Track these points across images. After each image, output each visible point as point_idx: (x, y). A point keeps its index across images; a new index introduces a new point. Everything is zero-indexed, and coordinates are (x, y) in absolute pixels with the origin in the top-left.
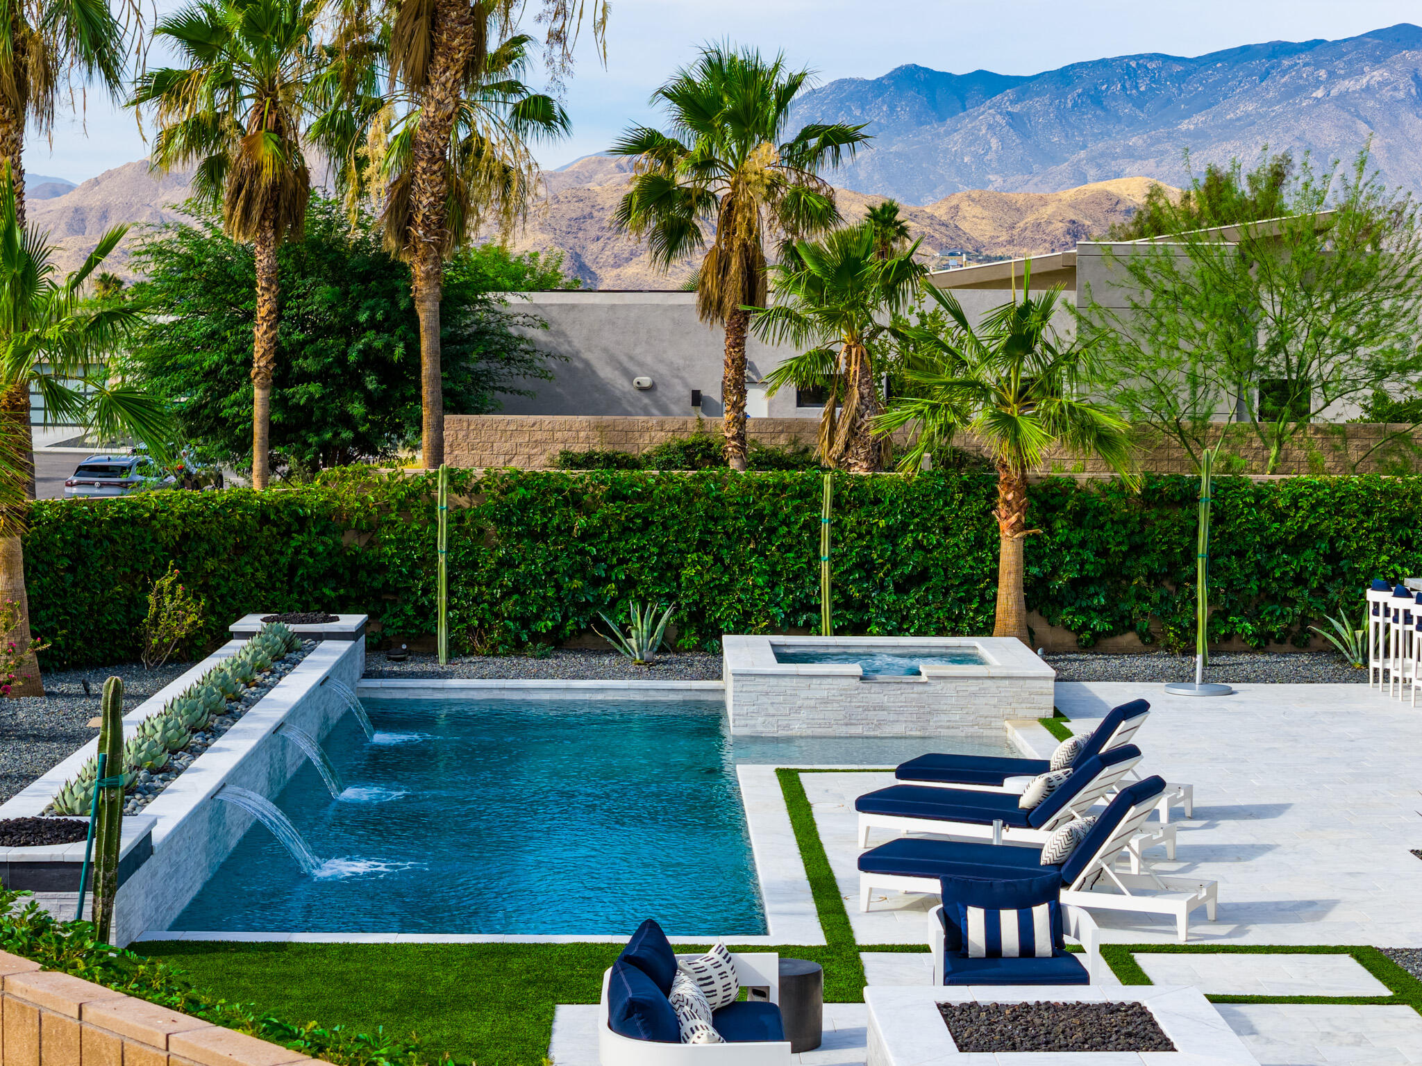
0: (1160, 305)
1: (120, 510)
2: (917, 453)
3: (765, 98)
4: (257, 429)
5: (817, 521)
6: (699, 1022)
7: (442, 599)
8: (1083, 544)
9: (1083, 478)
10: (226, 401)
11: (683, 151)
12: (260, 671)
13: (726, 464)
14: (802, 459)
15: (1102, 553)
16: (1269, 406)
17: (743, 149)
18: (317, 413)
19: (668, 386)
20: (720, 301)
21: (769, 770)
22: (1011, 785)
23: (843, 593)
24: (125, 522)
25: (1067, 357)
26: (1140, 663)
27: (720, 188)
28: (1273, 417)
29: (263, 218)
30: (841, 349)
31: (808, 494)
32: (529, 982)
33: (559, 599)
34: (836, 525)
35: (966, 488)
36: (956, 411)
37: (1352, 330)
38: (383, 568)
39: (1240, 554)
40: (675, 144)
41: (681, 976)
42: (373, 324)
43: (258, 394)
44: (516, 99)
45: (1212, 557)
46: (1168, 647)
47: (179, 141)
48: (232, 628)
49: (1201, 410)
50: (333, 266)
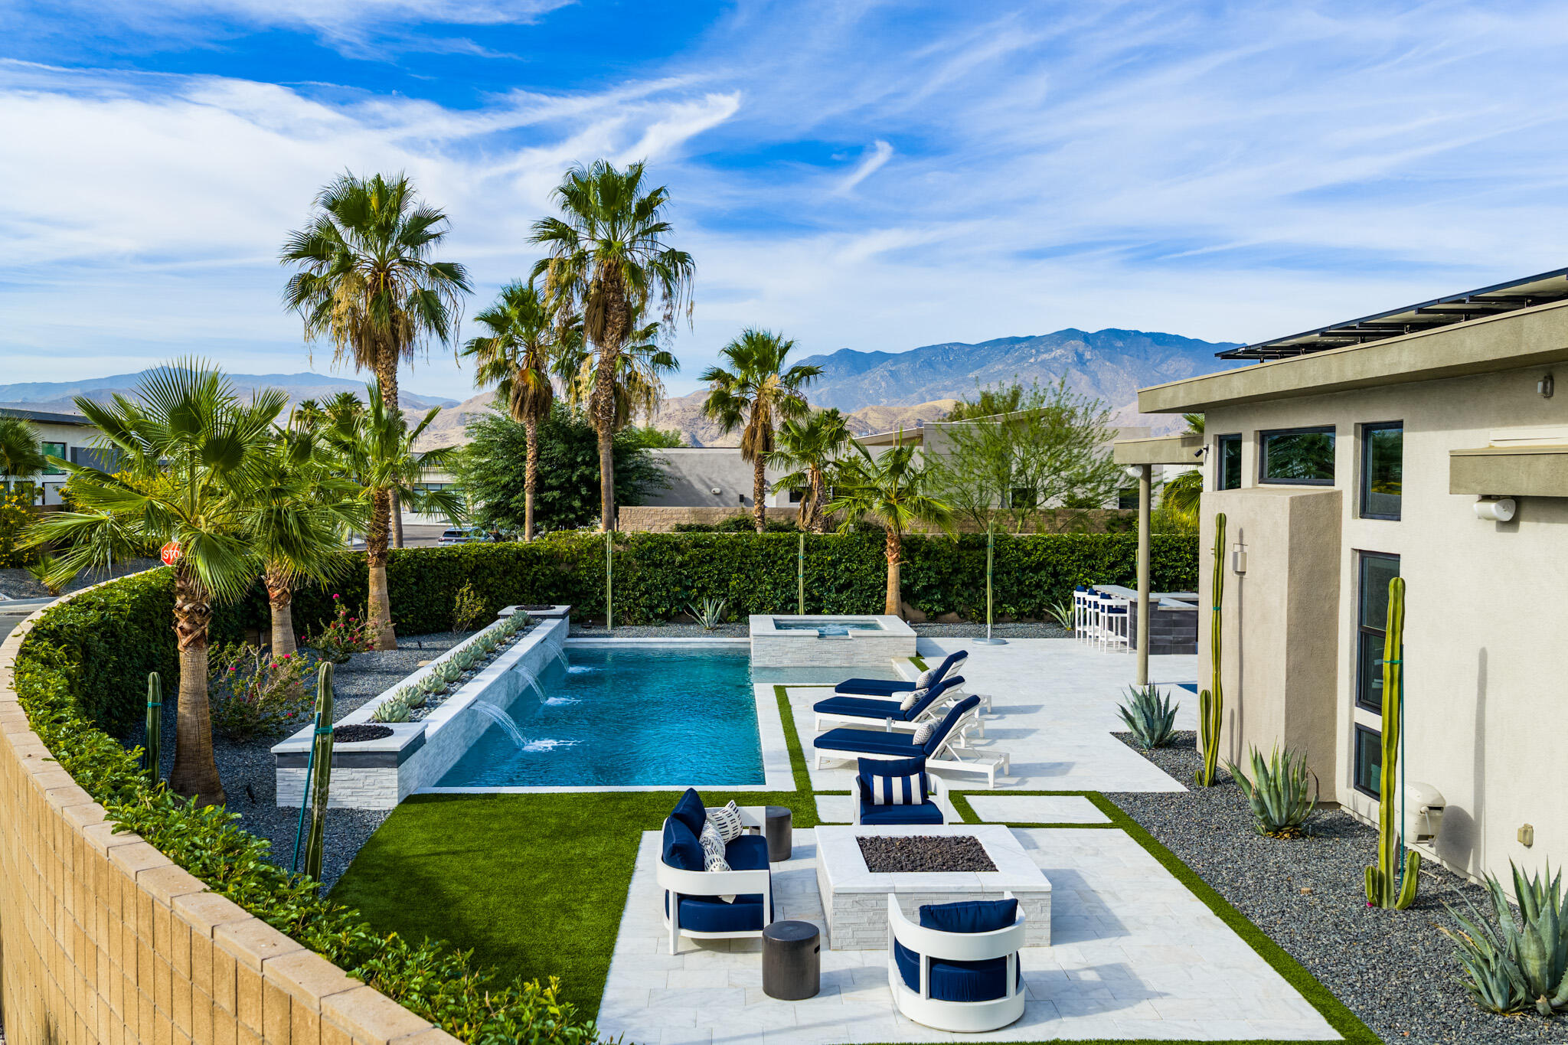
0: (965, 452)
1: (442, 553)
2: (845, 524)
3: (774, 353)
4: (527, 513)
5: (797, 558)
6: (716, 856)
7: (609, 596)
8: (929, 568)
9: (929, 536)
10: (513, 500)
11: (734, 379)
12: (509, 636)
13: (755, 530)
14: (791, 527)
15: (939, 572)
16: (1018, 500)
17: (763, 378)
18: (557, 505)
19: (728, 493)
20: (752, 452)
21: (770, 686)
22: (896, 697)
23: (810, 593)
24: (445, 559)
25: (921, 475)
26: (958, 627)
27: (752, 397)
28: (1020, 506)
29: (530, 411)
30: (808, 472)
31: (792, 544)
32: (630, 817)
33: (668, 597)
34: (806, 560)
35: (871, 540)
36: (866, 502)
37: (1058, 464)
38: (580, 582)
39: (1008, 573)
40: (730, 375)
41: (707, 824)
42: (584, 463)
43: (528, 497)
44: (653, 354)
45: (994, 574)
46: (972, 619)
47: (488, 372)
48: (499, 613)
49: (984, 503)
50: (565, 434)
